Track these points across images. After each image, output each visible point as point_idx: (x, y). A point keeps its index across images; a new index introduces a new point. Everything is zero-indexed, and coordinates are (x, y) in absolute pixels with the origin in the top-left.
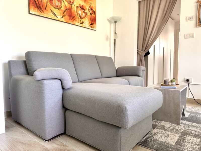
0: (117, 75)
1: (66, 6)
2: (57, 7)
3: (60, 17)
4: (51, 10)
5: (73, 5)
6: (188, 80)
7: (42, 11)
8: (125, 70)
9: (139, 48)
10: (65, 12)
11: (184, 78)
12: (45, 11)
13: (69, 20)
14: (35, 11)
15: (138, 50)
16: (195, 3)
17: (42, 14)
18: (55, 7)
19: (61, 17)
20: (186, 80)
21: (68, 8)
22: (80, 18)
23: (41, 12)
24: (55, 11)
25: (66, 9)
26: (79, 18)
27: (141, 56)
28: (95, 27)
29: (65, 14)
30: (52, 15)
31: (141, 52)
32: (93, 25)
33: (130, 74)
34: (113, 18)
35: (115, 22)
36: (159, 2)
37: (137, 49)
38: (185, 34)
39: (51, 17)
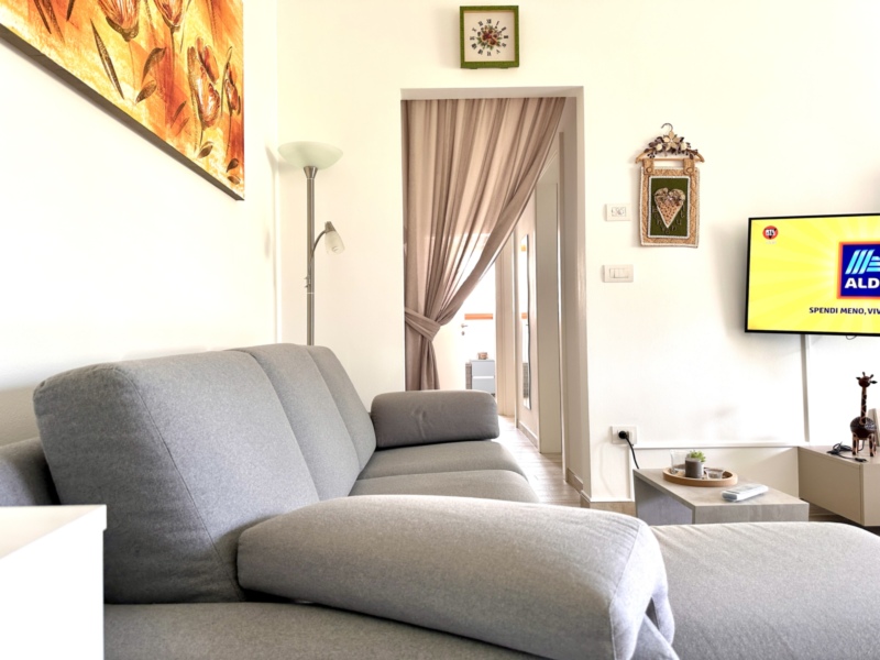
1: (152, 27)
2: (122, 21)
3: (131, 89)
4: (94, 28)
5: (178, 35)
6: (623, 436)
7: (54, 18)
10: (151, 69)
11: (611, 428)
12: (67, 27)
13: (166, 122)
16: (630, 162)
17: (51, 46)
18: (111, 16)
19: (137, 93)
20: (617, 436)
21: (161, 46)
22: (201, 118)
25: (154, 47)
26: (196, 121)
27: (423, 336)
28: (241, 182)
29: (149, 78)
30: (97, 69)
31: (423, 320)
32: (236, 169)
34: (301, 149)
35: (311, 172)
37: (406, 305)
38: (603, 267)
39: (92, 79)
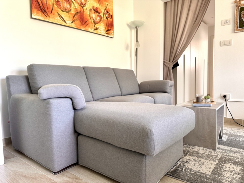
0: (140, 92)
1: (76, 8)
2: (66, 9)
3: (69, 22)
4: (58, 13)
5: (85, 8)
6: (225, 97)
7: (48, 14)
8: (149, 85)
9: (165, 58)
10: (76, 16)
11: (221, 94)
12: (51, 15)
13: (81, 25)
14: (39, 16)
15: (165, 61)
16: (232, 4)
17: (47, 19)
18: (63, 10)
19: (71, 22)
20: (223, 97)
21: (79, 11)
22: (94, 23)
23: (46, 16)
24: (64, 15)
25: (76, 12)
26: (92, 23)
27: (168, 68)
28: (112, 34)
29: (75, 18)
30: (59, 20)
31: (168, 63)
32: (110, 31)
33: (156, 90)
34: (133, 23)
35: (137, 28)
36: (188, 2)
37: (164, 59)
38: (221, 41)
39: (58, 22)
